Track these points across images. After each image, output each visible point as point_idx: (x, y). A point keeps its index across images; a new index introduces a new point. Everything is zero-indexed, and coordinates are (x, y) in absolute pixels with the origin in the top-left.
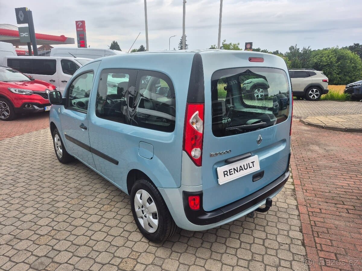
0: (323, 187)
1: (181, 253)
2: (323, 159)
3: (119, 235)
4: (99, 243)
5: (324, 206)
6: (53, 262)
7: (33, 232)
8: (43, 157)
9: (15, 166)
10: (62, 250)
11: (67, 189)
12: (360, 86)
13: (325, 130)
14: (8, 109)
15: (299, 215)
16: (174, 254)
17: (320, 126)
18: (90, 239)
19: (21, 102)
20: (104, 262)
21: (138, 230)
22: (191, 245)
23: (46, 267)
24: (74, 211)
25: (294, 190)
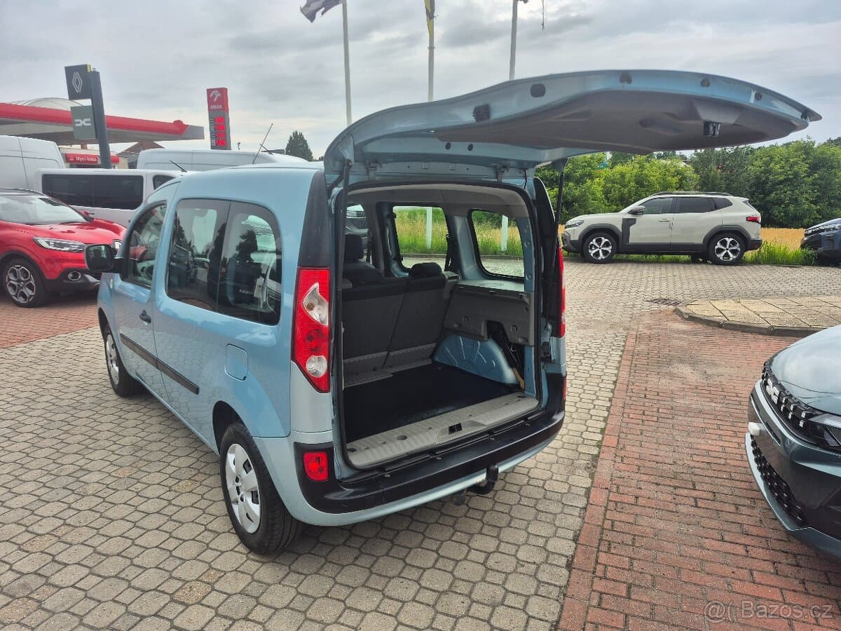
0: (665, 453)
1: (306, 575)
2: (690, 393)
3: (193, 537)
4: (147, 551)
5: (648, 490)
6: (47, 584)
7: (24, 529)
8: (85, 382)
9: (23, 401)
10: (70, 563)
11: (114, 447)
12: (835, 232)
13: (724, 331)
14: (32, 282)
15: (585, 509)
16: (293, 577)
17: (713, 322)
18: (133, 544)
19: (58, 267)
20: (147, 587)
21: (233, 531)
22: (334, 561)
23: (32, 592)
24: (117, 490)
25: (596, 458)
